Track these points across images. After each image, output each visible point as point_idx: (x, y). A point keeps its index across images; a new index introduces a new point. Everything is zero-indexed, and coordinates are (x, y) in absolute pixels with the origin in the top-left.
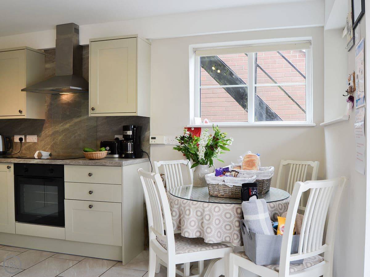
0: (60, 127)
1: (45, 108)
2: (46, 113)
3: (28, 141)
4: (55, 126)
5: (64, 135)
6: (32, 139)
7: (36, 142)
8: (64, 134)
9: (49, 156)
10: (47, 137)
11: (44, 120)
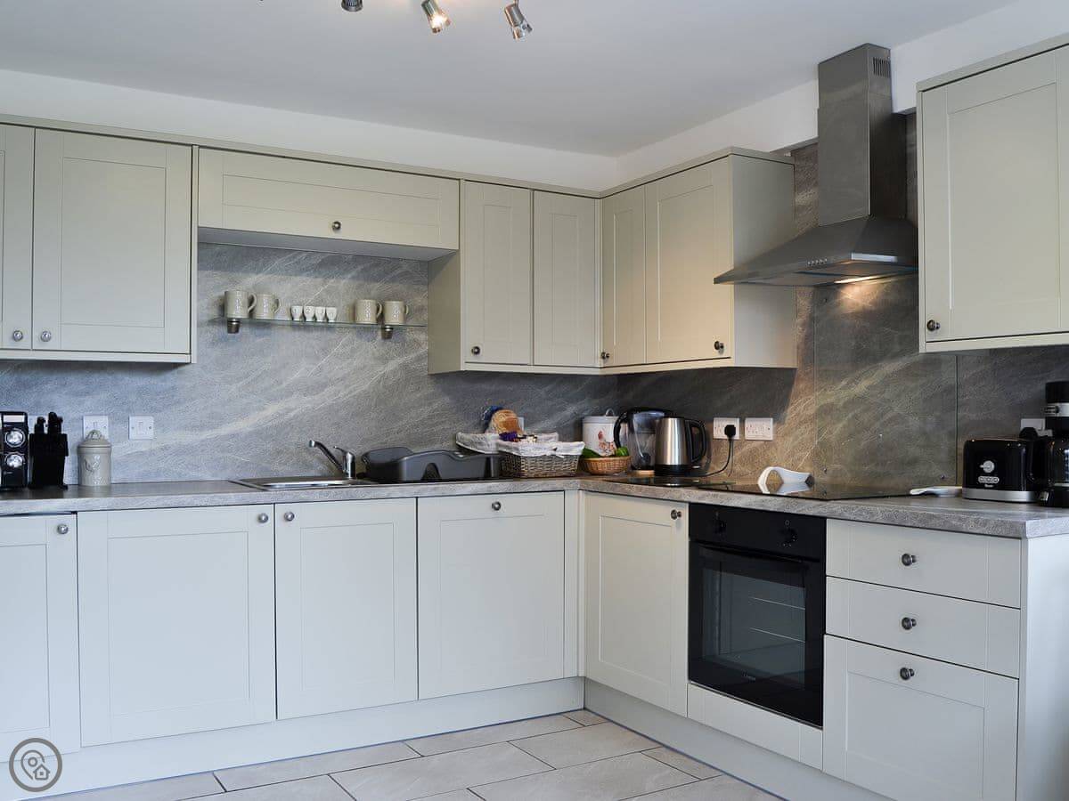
0: (839, 393)
1: (797, 333)
2: (798, 348)
3: (748, 435)
4: (825, 390)
5: (853, 417)
6: (759, 429)
7: (771, 439)
8: (850, 415)
9: (806, 485)
10: (801, 423)
11: (791, 371)
